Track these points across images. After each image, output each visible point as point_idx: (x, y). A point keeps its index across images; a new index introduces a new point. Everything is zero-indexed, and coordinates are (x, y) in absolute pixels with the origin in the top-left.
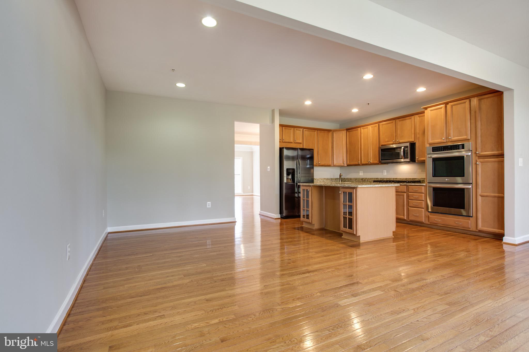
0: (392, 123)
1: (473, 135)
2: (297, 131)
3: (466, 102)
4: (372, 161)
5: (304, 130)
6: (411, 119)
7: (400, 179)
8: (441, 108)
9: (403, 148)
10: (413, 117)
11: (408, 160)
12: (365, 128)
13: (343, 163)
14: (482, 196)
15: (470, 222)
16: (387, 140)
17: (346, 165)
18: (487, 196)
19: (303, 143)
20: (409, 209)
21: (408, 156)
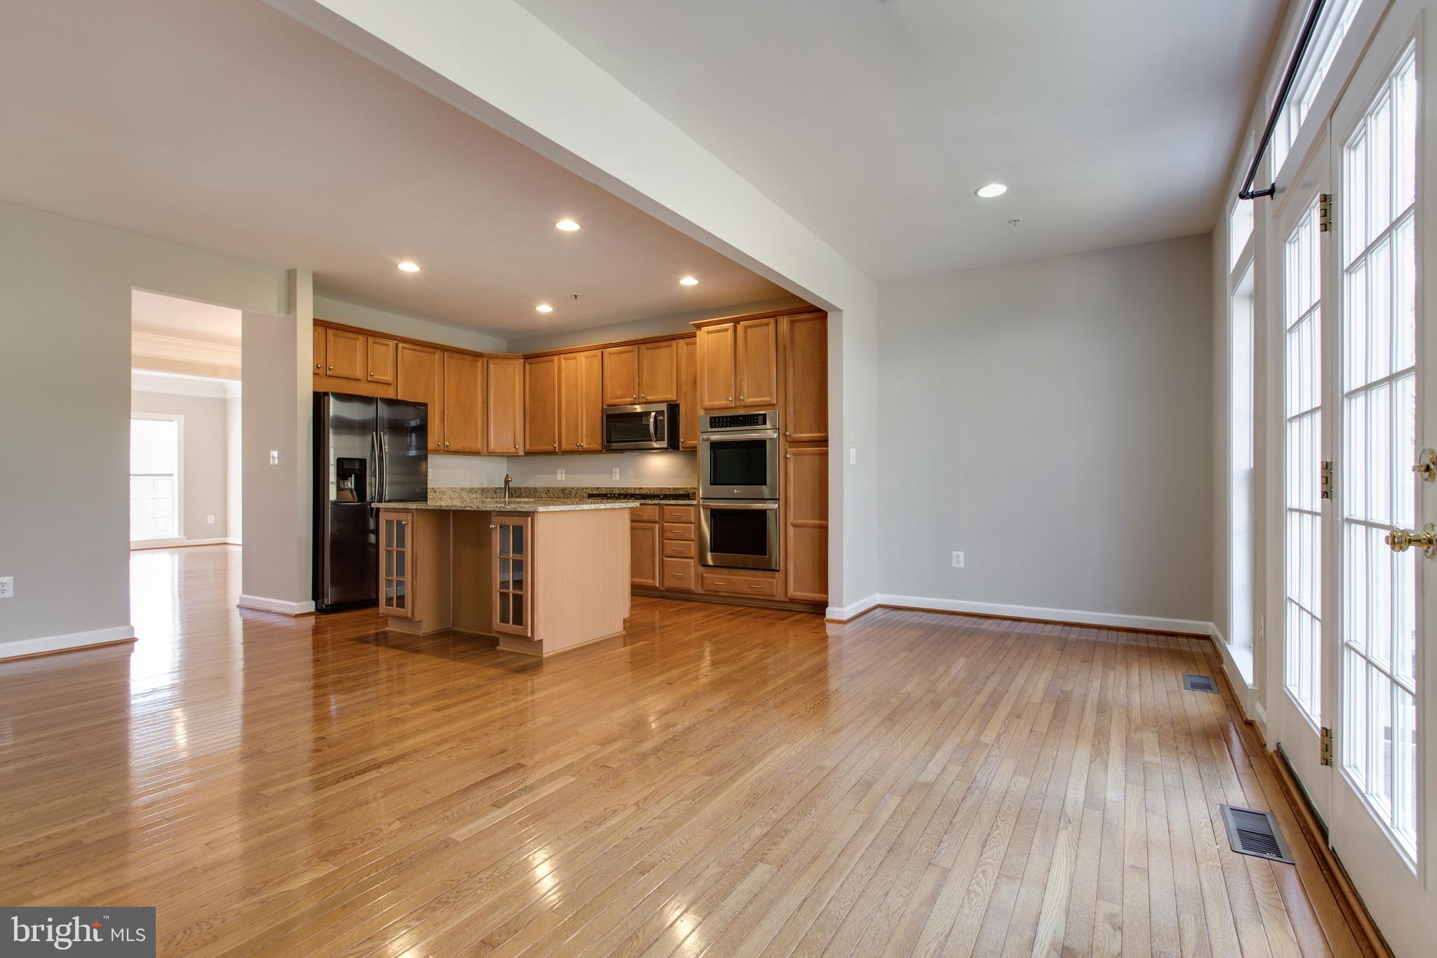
0: (632, 351)
1: (781, 397)
2: (375, 345)
3: (770, 323)
4: (586, 444)
5: (400, 345)
6: (670, 346)
8: (726, 330)
9: (653, 414)
10: (675, 342)
11: (664, 444)
12: (572, 359)
13: (515, 447)
14: (795, 526)
15: (775, 581)
16: (619, 393)
17: (521, 453)
18: (802, 526)
19: (395, 383)
20: (665, 562)
21: (664, 434)
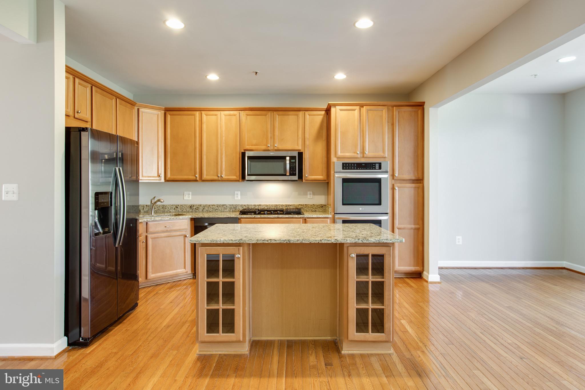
0: (265, 115)
1: (391, 153)
3: (384, 110)
5: (94, 89)
6: (296, 115)
7: (267, 206)
8: (354, 110)
9: (288, 158)
11: (296, 178)
12: (212, 115)
13: (159, 178)
14: (398, 229)
16: (254, 142)
17: (163, 181)
18: (404, 229)
19: (91, 121)
21: (296, 171)
